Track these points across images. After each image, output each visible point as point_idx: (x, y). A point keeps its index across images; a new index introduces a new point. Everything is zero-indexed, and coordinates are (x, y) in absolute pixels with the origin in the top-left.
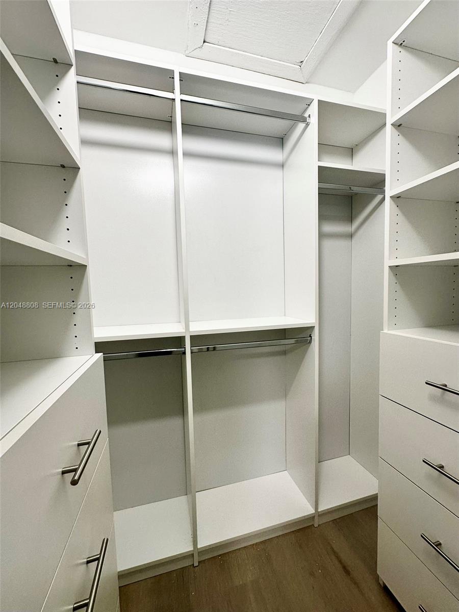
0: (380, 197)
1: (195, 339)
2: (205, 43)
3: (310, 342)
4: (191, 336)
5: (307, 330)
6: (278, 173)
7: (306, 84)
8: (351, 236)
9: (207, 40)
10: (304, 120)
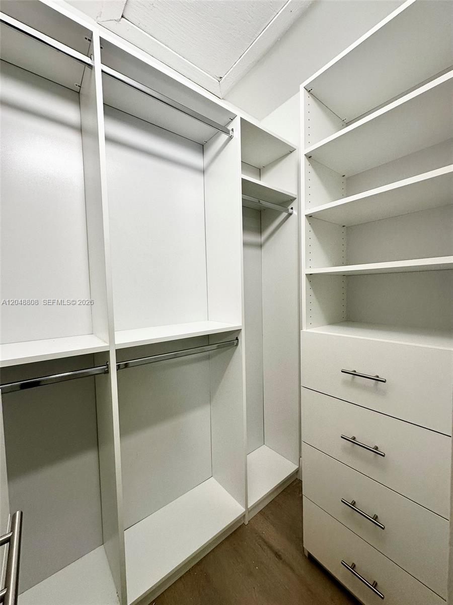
0: (285, 214)
1: (121, 353)
2: (123, 19)
3: (237, 345)
4: (116, 350)
5: (233, 333)
6: (199, 178)
7: (223, 100)
8: (261, 246)
9: (125, 16)
10: (227, 132)
